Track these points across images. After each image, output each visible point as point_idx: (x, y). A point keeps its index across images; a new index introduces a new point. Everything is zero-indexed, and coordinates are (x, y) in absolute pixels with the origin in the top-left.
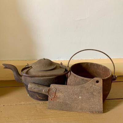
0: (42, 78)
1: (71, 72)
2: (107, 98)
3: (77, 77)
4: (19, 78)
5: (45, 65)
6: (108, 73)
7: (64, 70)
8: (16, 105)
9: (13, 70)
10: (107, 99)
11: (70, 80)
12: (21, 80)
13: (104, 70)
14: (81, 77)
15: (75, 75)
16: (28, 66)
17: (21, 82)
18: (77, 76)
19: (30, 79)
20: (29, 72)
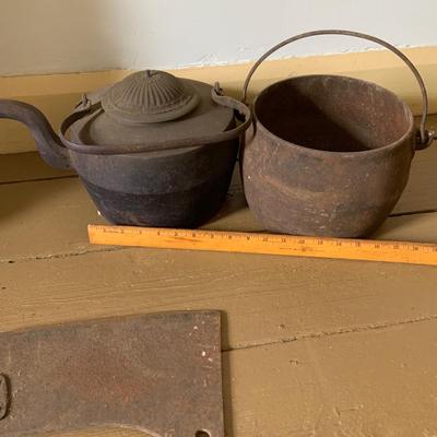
0: (145, 157)
1: (258, 124)
2: (393, 212)
3: (281, 146)
4: (58, 153)
5: (152, 101)
6: (399, 116)
7: (229, 116)
8: (57, 257)
9: (30, 122)
10: (394, 215)
11: (254, 155)
12: (66, 158)
13: (382, 105)
14: (298, 147)
15: (274, 137)
16: (88, 106)
17: (68, 166)
18: (279, 141)
19: (101, 161)
20: (91, 130)
